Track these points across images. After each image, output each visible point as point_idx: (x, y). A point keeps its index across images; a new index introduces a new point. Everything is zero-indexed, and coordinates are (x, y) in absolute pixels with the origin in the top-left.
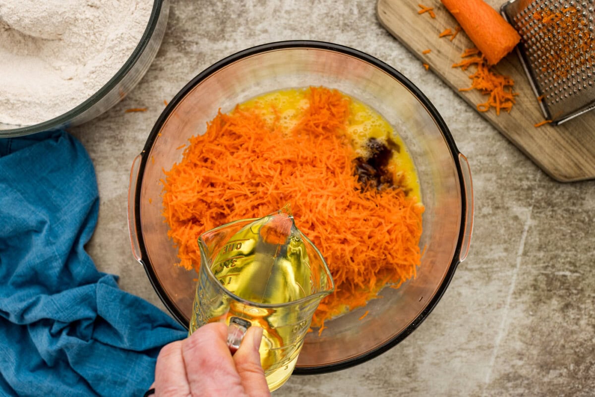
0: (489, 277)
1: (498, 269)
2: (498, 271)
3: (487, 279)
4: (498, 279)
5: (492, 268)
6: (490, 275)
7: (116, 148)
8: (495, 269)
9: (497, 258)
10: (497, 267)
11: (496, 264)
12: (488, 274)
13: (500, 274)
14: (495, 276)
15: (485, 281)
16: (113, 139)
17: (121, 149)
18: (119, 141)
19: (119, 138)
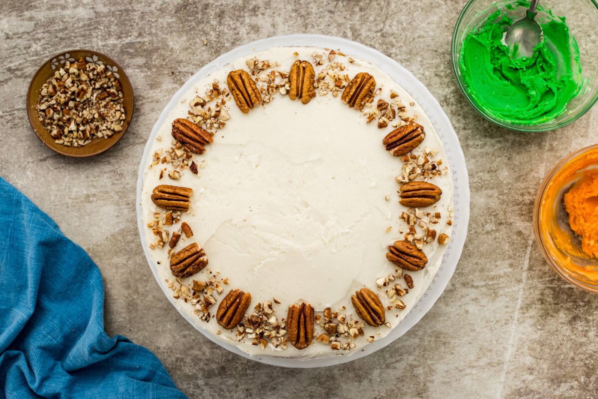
0: (496, 293)
1: (504, 285)
2: (504, 287)
3: (493, 295)
4: (505, 295)
5: (498, 284)
6: (496, 291)
8: (501, 285)
9: (503, 274)
10: (503, 282)
11: (502, 279)
12: (494, 290)
13: (506, 290)
14: (501, 292)
15: (491, 298)
16: (113, 174)
17: (122, 183)
18: (119, 175)
19: (119, 172)
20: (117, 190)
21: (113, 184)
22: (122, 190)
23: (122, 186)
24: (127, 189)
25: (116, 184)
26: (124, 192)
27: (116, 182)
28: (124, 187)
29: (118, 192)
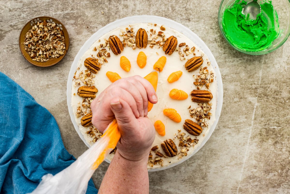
1: (243, 127)
3: (238, 132)
4: (243, 132)
5: (240, 126)
6: (239, 130)
8: (242, 127)
9: (242, 122)
10: (242, 126)
11: (242, 124)
13: (244, 129)
14: (241, 130)
15: (237, 133)
16: (59, 75)
17: (64, 79)
18: (62, 75)
19: (62, 74)
20: (61, 82)
21: (60, 79)
23: (64, 80)
26: (64, 84)
27: (61, 79)
28: (65, 81)
29: (62, 83)
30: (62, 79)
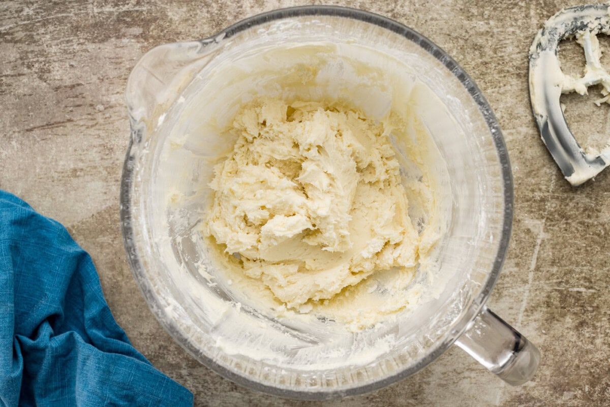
0: (500, 294)
1: (509, 285)
2: (509, 287)
3: (497, 295)
4: (509, 296)
5: (503, 284)
6: (500, 291)
7: (106, 157)
8: (506, 285)
9: (508, 273)
10: (508, 282)
11: (507, 279)
12: (498, 290)
13: (511, 290)
14: (505, 293)
15: (495, 298)
16: (102, 148)
17: (111, 158)
18: (109, 150)
19: (109, 146)
20: (106, 165)
21: (102, 159)
22: (110, 165)
23: (111, 162)
24: (116, 165)
25: (105, 159)
26: (113, 168)
28: (113, 163)
29: (107, 167)
30: (107, 159)
